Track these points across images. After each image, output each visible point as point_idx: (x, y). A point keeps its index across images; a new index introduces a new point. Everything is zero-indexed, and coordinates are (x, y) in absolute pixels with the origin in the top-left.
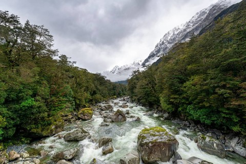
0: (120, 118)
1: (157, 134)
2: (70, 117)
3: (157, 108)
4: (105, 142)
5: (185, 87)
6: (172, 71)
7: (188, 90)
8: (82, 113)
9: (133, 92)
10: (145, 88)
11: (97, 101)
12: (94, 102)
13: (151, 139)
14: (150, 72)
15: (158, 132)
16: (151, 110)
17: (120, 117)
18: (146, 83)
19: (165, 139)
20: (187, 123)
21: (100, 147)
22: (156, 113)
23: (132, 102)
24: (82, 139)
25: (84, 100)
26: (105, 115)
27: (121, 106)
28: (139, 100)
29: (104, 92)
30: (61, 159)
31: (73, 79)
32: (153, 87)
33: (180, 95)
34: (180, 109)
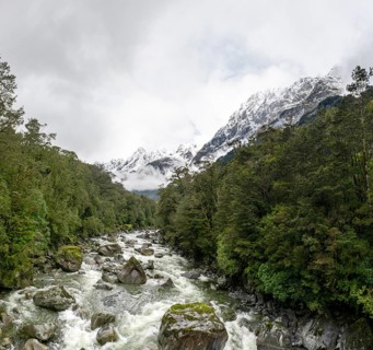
0: (134, 276)
1: (197, 316)
2: (43, 259)
3: (210, 263)
4: (102, 322)
5: (263, 226)
6: (248, 186)
7: (267, 232)
8: (62, 256)
9: (167, 222)
10: (192, 216)
11: (93, 234)
12: (85, 234)
13: (184, 324)
14: (209, 178)
15: (200, 312)
16: (196, 267)
17: (135, 273)
18: (197, 202)
19: (207, 327)
20: (252, 298)
21: (93, 329)
22: (205, 274)
23: (164, 243)
24: (62, 307)
25: (66, 227)
26: (106, 265)
27: (138, 251)
28: (177, 241)
29: (108, 211)
32: (209, 217)
33: (253, 240)
34: (247, 270)
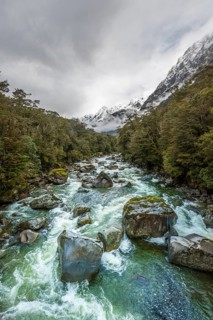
0: (104, 183)
1: (150, 204)
2: (38, 179)
3: (159, 170)
4: (81, 212)
5: (201, 142)
7: (205, 146)
8: (52, 176)
9: (125, 148)
10: (141, 142)
11: (75, 160)
12: (70, 160)
13: (140, 211)
14: (153, 117)
15: (152, 202)
16: (149, 173)
17: (104, 181)
18: (145, 133)
19: (159, 211)
20: (197, 192)
21: (74, 217)
22: (156, 178)
23: (125, 161)
24: (52, 207)
25: (55, 159)
26: (84, 178)
27: (107, 167)
28: (133, 159)
29: (84, 146)
30: (26, 229)
31: (38, 127)
32: (155, 141)
33: (192, 153)
34: (190, 173)
